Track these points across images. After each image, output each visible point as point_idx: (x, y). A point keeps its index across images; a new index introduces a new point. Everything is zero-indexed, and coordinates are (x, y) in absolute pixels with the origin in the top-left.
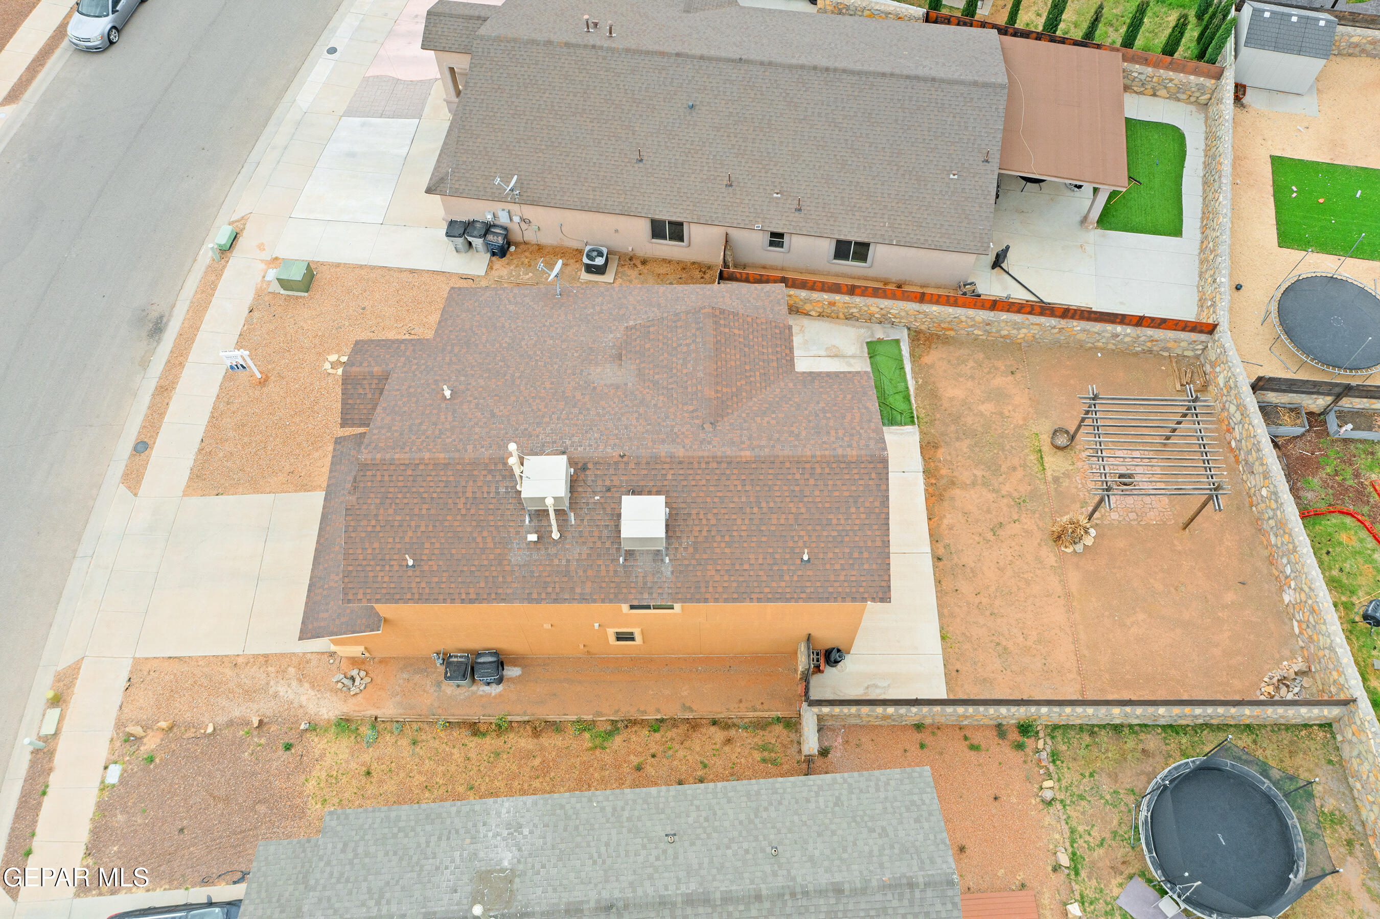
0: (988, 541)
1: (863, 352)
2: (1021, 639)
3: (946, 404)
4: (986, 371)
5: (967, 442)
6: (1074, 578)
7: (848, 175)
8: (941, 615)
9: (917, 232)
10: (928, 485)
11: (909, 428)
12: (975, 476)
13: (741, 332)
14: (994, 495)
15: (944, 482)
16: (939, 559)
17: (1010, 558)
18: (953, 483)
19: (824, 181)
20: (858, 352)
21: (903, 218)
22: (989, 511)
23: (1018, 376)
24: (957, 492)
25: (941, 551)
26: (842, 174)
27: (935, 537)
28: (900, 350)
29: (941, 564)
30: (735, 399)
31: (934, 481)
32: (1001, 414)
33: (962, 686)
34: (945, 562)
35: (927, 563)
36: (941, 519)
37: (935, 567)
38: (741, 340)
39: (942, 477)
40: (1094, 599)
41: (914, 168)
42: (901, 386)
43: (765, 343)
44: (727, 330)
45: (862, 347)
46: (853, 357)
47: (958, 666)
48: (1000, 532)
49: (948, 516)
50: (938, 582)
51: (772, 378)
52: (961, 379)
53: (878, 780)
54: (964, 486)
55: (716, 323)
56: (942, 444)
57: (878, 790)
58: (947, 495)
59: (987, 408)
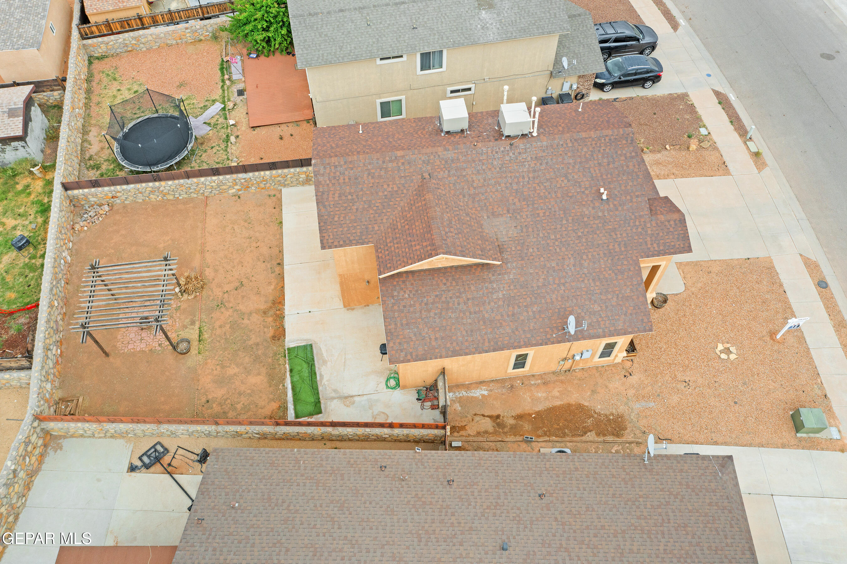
0: (247, 278)
1: (325, 404)
2: (235, 227)
3: (264, 370)
4: (229, 401)
5: (250, 343)
6: (196, 263)
7: (337, 499)
8: (281, 234)
9: (274, 459)
10: (282, 310)
11: (292, 345)
12: (249, 319)
13: (414, 249)
14: (238, 308)
15: (271, 313)
16: (279, 264)
17: (234, 270)
18: (265, 313)
19: (360, 492)
20: (329, 403)
21: (287, 468)
22: (243, 297)
23: (204, 400)
24: (263, 307)
25: (277, 270)
26: (343, 499)
27: (281, 277)
28: (295, 409)
29: (278, 261)
30: (412, 202)
31: (278, 312)
32: (223, 367)
33: (273, 202)
34: (275, 263)
35: (287, 259)
36: (275, 288)
37: (282, 259)
38: (413, 243)
39: (272, 316)
40: (187, 252)
41: (273, 509)
42: (296, 378)
43: (397, 251)
44: (425, 244)
45: (326, 408)
46: (333, 398)
47: (274, 210)
48: (238, 284)
49: (270, 291)
50: (281, 252)
51: (389, 230)
52: (249, 391)
53: (322, 60)
54: (257, 311)
55: (433, 245)
56: (269, 340)
57: (323, 54)
58: (270, 304)
59: (233, 370)
